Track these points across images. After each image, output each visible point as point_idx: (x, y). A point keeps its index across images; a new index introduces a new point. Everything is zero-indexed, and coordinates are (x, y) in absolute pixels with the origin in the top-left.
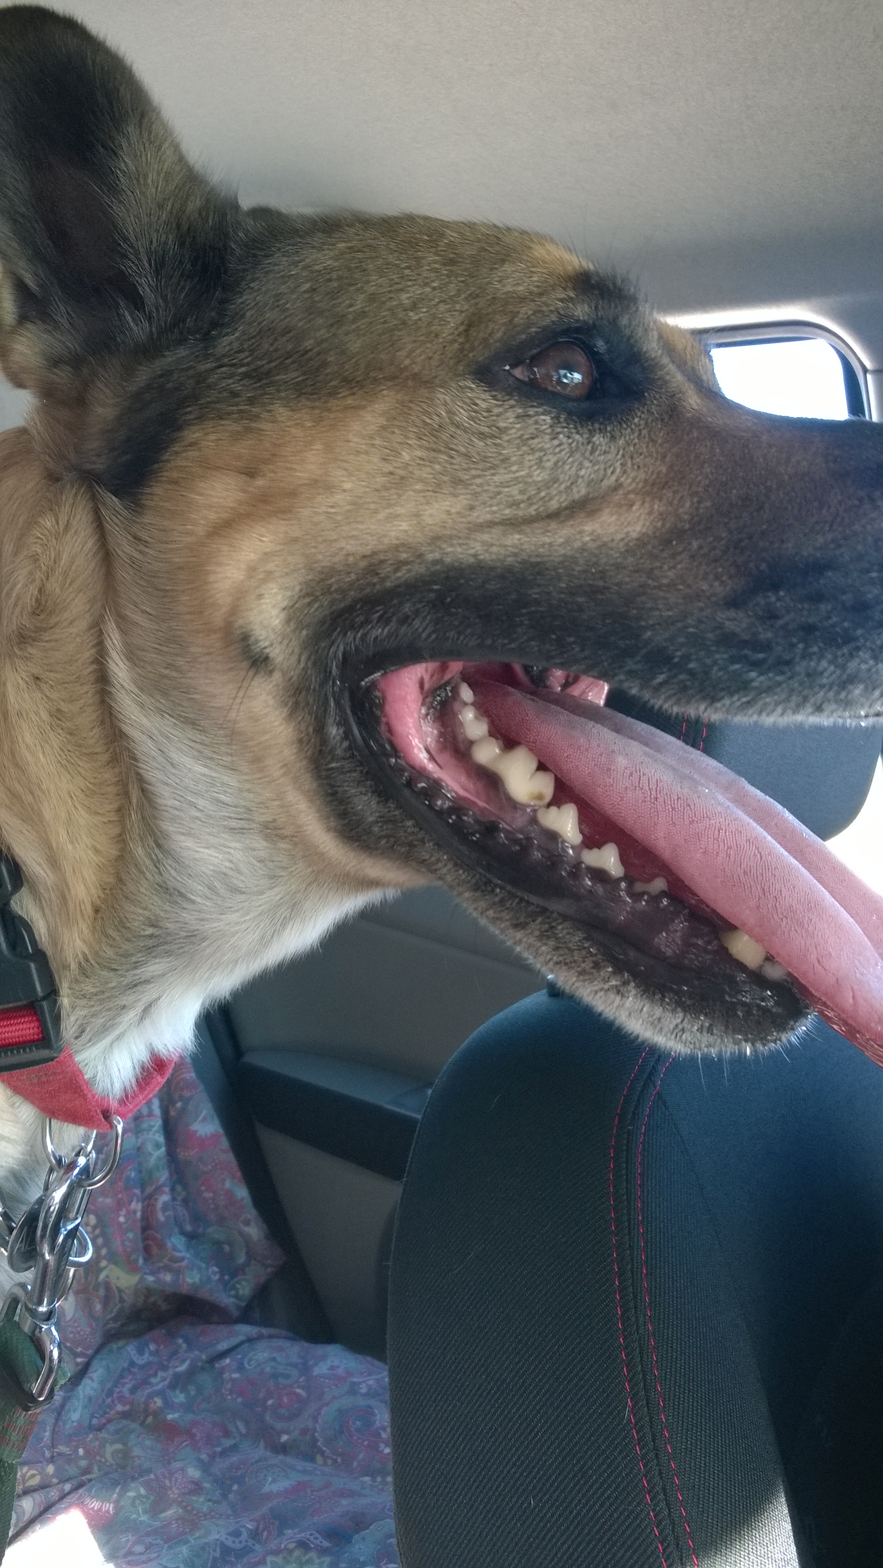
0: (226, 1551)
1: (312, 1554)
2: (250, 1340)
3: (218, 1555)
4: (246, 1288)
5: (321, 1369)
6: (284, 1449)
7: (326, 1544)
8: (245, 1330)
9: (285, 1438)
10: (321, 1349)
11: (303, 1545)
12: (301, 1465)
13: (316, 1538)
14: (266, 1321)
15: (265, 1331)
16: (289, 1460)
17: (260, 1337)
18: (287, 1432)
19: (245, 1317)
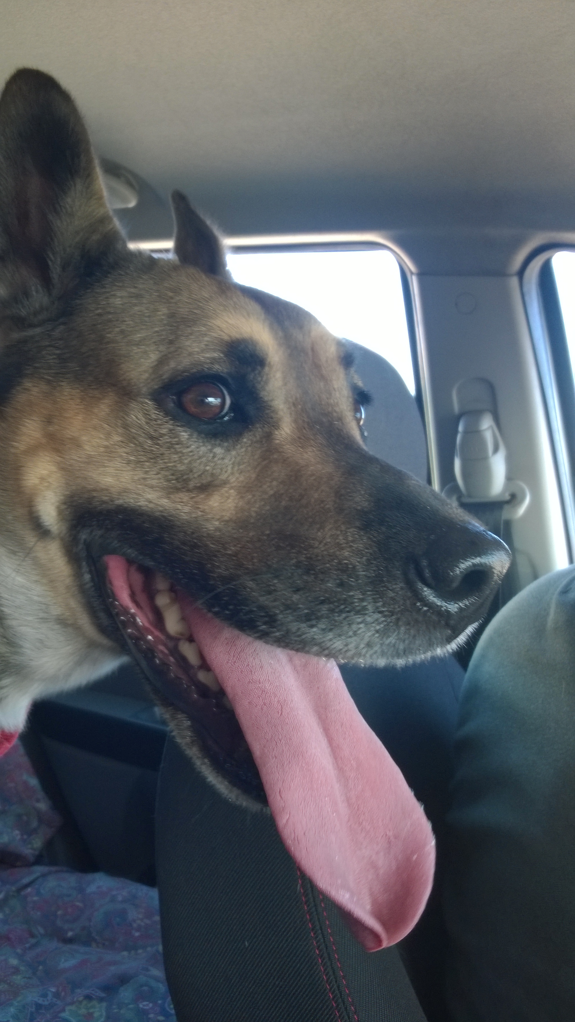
0: (39, 1006)
1: (95, 1003)
2: (44, 876)
3: (33, 1010)
4: (38, 843)
5: (92, 889)
6: (70, 941)
7: (103, 995)
8: (39, 870)
9: (70, 934)
10: (90, 877)
11: (89, 998)
12: (82, 949)
13: (96, 992)
14: (53, 862)
15: (53, 869)
16: (75, 947)
17: (50, 873)
18: (71, 930)
19: (39, 860)
